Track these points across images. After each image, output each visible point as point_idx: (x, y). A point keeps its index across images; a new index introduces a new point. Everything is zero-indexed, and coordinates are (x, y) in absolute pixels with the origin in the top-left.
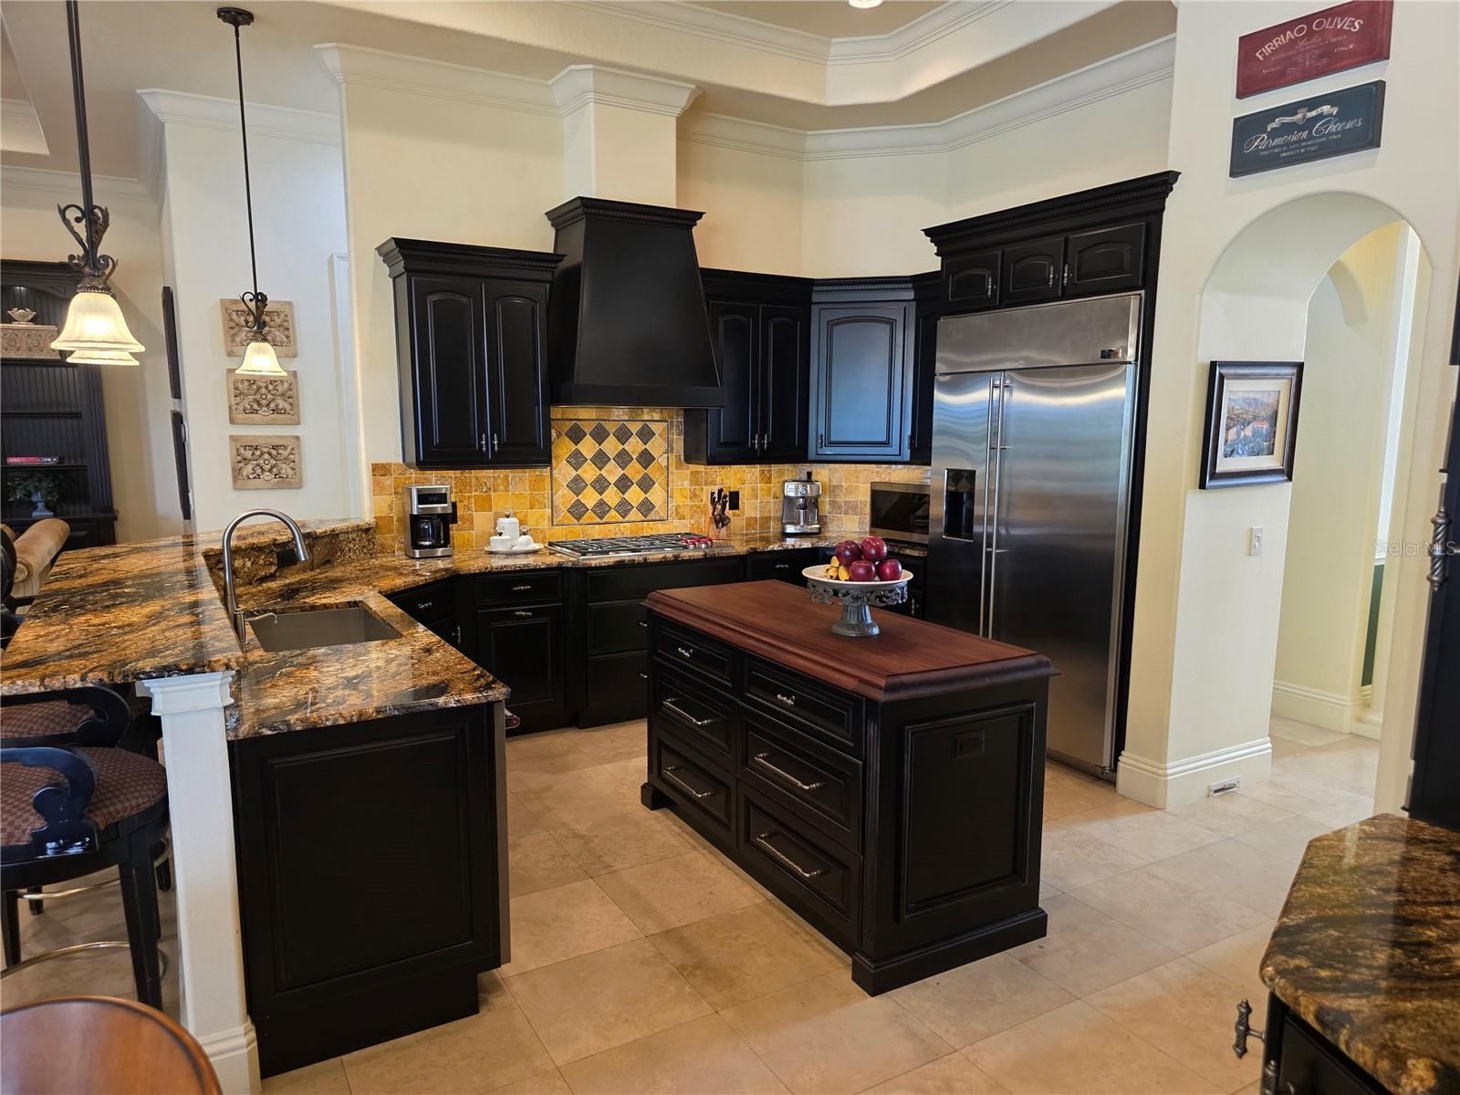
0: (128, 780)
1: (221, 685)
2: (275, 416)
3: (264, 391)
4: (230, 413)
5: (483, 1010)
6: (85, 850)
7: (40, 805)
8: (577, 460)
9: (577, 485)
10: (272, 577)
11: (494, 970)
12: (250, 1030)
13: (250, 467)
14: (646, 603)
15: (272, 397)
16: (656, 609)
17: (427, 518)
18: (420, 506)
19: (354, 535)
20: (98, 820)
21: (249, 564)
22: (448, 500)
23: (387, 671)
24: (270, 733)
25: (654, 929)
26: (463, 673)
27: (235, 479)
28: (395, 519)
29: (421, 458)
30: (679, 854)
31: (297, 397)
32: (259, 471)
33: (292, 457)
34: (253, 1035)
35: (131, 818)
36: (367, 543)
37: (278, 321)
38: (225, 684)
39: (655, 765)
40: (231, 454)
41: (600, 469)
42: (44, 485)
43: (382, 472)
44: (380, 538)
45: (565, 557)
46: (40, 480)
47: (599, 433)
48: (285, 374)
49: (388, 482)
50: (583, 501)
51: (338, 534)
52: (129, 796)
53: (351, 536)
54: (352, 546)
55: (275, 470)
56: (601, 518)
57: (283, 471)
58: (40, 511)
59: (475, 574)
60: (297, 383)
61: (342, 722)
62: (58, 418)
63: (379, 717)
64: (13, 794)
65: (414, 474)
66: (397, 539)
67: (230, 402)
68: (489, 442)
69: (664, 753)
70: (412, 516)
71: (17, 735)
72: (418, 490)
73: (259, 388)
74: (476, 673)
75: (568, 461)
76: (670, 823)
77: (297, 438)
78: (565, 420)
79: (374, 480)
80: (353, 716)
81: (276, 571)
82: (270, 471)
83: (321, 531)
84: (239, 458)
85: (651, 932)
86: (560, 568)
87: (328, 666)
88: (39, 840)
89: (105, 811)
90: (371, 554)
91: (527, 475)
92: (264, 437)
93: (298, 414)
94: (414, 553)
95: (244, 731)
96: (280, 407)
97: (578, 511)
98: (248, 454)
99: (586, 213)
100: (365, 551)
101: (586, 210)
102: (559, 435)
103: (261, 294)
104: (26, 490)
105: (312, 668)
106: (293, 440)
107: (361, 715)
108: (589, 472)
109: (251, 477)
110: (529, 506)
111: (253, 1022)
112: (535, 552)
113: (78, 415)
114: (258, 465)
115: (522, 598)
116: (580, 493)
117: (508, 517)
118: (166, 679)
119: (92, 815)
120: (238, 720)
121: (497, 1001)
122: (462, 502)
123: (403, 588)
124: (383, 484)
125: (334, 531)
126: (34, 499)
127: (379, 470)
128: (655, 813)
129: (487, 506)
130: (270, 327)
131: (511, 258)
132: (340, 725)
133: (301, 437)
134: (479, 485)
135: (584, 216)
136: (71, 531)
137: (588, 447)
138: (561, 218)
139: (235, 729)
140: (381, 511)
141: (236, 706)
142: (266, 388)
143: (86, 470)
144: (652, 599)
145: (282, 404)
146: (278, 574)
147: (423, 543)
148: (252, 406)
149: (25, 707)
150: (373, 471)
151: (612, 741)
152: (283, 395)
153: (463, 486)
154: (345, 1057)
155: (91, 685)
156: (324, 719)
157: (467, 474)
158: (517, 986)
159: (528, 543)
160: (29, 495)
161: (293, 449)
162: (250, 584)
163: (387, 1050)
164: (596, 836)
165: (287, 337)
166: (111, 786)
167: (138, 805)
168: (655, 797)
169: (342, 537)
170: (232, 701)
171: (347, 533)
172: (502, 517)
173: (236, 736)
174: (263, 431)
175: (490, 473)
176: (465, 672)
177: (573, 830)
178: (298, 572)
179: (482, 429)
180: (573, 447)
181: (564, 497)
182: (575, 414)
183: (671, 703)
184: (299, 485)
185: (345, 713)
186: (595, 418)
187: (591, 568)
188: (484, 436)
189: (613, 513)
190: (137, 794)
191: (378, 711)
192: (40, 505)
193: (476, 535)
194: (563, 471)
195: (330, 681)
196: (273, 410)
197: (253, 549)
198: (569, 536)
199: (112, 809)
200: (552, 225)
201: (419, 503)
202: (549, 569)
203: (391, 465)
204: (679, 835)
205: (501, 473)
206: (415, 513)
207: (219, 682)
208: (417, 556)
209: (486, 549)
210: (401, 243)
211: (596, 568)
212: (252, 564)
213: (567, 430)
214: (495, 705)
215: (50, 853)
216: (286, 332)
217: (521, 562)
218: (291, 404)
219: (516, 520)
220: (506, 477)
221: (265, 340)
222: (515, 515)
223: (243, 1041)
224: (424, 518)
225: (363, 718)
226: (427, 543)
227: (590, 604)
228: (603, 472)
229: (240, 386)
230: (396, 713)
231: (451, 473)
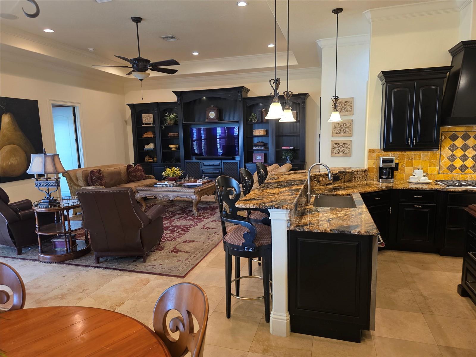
0: (266, 235)
1: (286, 213)
2: (345, 134)
3: (342, 126)
4: (332, 134)
5: (362, 343)
6: (252, 251)
7: (244, 236)
8: (453, 148)
9: (452, 158)
10: (331, 184)
11: (366, 331)
12: (288, 316)
13: (336, 150)
14: (466, 209)
15: (345, 128)
16: (470, 212)
17: (385, 168)
18: (383, 164)
19: (360, 173)
20: (256, 244)
21: (324, 179)
22: (394, 162)
23: (342, 218)
24: (298, 230)
25: (442, 343)
26: (366, 223)
27: (332, 153)
28: (375, 168)
29: (385, 147)
30: (467, 318)
31: (352, 128)
32: (339, 151)
33: (349, 147)
34: (289, 317)
35: (265, 245)
36: (364, 176)
37: (349, 104)
38: (287, 213)
39: (464, 278)
40: (331, 146)
41: (465, 151)
42: (290, 154)
43: (372, 152)
44: (369, 174)
45: (439, 187)
46: (289, 153)
47: (465, 137)
48: (342, 121)
49: (374, 155)
50: (454, 165)
51: (354, 172)
52: (265, 240)
53: (358, 173)
54: (359, 176)
55: (343, 151)
56: (463, 172)
57: (346, 151)
58: (288, 161)
59: (399, 190)
60: (353, 123)
61: (319, 232)
62: (296, 136)
63: (331, 232)
64: (242, 232)
65: (383, 153)
66: (375, 175)
67: (332, 130)
68: (412, 141)
69: (468, 274)
70: (380, 167)
71: (254, 218)
72: (383, 158)
73: (341, 125)
74: (371, 224)
75: (449, 149)
76: (468, 304)
77: (351, 141)
78: (449, 132)
79: (369, 155)
80: (322, 230)
81: (332, 182)
82: (342, 151)
83: (348, 171)
84: (333, 147)
85: (441, 345)
86: (436, 191)
87: (326, 214)
88: (244, 245)
89: (259, 242)
90: (365, 179)
91: (429, 154)
92: (341, 141)
93: (352, 133)
94: (379, 180)
95: (292, 228)
96: (347, 131)
97: (451, 168)
98: (336, 146)
99: (465, 47)
100: (363, 178)
101: (465, 46)
102: (446, 138)
103: (337, 96)
104: (285, 156)
105: (322, 213)
106: (350, 141)
107: (325, 231)
108: (459, 153)
109: (336, 153)
110: (429, 165)
111: (290, 314)
112: (428, 183)
113: (299, 135)
114: (338, 149)
115: (418, 201)
116: (453, 161)
117: (418, 169)
118: (272, 209)
119: (255, 242)
120: (290, 224)
121: (368, 342)
122: (401, 163)
123: (369, 192)
124: (372, 156)
125: (352, 171)
126: (287, 158)
127: (371, 151)
128: (463, 298)
129: (411, 165)
130: (346, 106)
131: (434, 71)
132: (318, 232)
133: (352, 141)
134: (408, 157)
135: (464, 49)
136: (292, 167)
137: (459, 142)
138: (454, 52)
139: (289, 227)
140: (370, 165)
141: (290, 220)
142: (343, 125)
143: (299, 150)
144: (469, 208)
145: (347, 130)
146: (333, 183)
147: (383, 177)
148: (338, 131)
149: (257, 211)
150: (369, 151)
151: (453, 264)
152: (348, 127)
153: (403, 157)
154: (315, 337)
155: (255, 208)
156: (314, 229)
157: (404, 153)
158: (377, 341)
159: (425, 180)
160: (286, 157)
161: (349, 144)
162: (324, 185)
163: (327, 341)
164: (431, 299)
165: (351, 109)
166: (262, 236)
167: (267, 243)
168: (463, 291)
169: (355, 173)
170: (289, 219)
171: (357, 172)
172: (417, 169)
173: (289, 229)
174: (341, 139)
175: (413, 153)
176: (367, 223)
177: (422, 293)
178: (339, 183)
179: (410, 136)
180: (452, 143)
181: (446, 163)
182: (454, 130)
183: (472, 254)
184: (350, 156)
185: (321, 229)
186: (464, 130)
187: (450, 192)
188: (410, 139)
189: (469, 170)
190: (267, 240)
191: (331, 230)
192: (289, 160)
193: (405, 175)
194: (446, 152)
195: (323, 218)
196: (345, 132)
197: (325, 175)
198: (446, 178)
199: (260, 242)
200: (451, 55)
201: (383, 163)
202: (431, 190)
203: (375, 149)
204: (471, 310)
205: (418, 153)
206: (381, 166)
207: (285, 213)
208: (380, 181)
209: (408, 181)
210: (384, 73)
211: (453, 192)
212: (325, 179)
213: (449, 136)
214: (373, 237)
215: (245, 250)
216: (351, 107)
217: (421, 186)
218: (350, 130)
219: (422, 171)
220: (420, 154)
221: (337, 111)
222: (422, 169)
223: (285, 318)
224: (384, 168)
225: (326, 232)
226: (385, 177)
227: (448, 207)
228: (466, 153)
229: (336, 125)
230: (337, 232)
231: (398, 153)
